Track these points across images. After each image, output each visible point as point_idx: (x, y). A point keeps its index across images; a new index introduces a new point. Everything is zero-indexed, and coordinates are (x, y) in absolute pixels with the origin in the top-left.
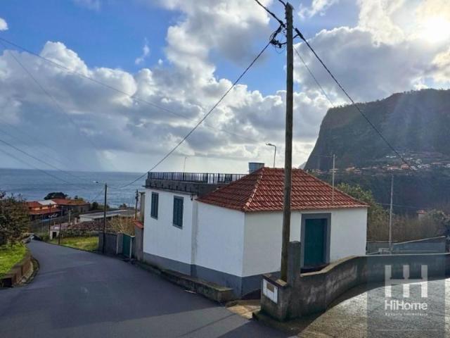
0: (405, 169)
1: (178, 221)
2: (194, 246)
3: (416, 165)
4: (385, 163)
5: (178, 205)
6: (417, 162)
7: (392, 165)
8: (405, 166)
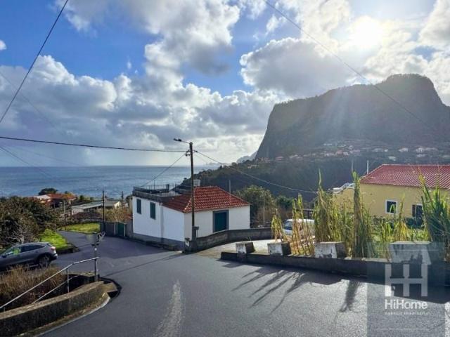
0: (339, 155)
1: (153, 215)
2: (162, 229)
3: (348, 151)
4: (323, 150)
5: (153, 207)
6: (349, 148)
7: (328, 151)
8: (339, 152)
